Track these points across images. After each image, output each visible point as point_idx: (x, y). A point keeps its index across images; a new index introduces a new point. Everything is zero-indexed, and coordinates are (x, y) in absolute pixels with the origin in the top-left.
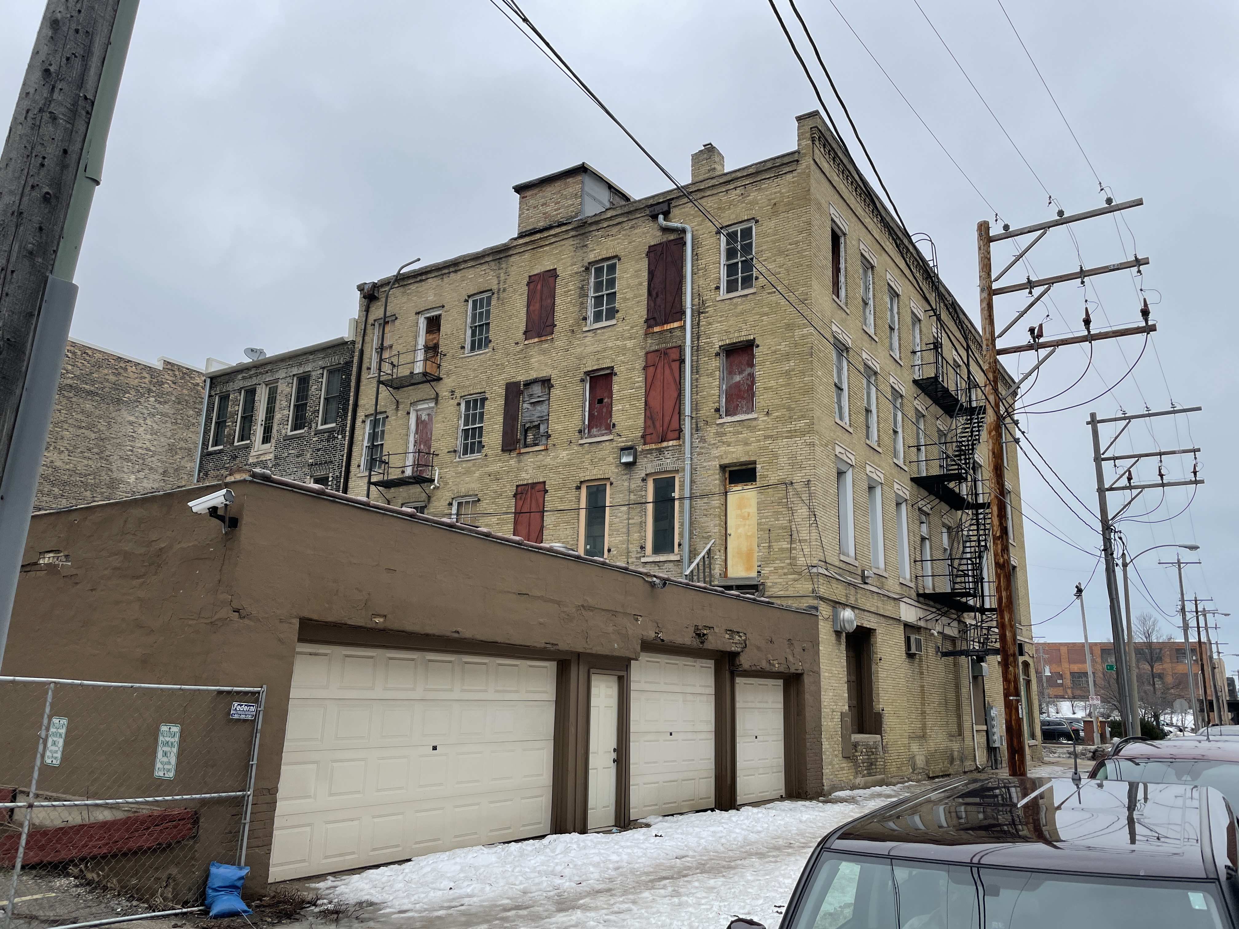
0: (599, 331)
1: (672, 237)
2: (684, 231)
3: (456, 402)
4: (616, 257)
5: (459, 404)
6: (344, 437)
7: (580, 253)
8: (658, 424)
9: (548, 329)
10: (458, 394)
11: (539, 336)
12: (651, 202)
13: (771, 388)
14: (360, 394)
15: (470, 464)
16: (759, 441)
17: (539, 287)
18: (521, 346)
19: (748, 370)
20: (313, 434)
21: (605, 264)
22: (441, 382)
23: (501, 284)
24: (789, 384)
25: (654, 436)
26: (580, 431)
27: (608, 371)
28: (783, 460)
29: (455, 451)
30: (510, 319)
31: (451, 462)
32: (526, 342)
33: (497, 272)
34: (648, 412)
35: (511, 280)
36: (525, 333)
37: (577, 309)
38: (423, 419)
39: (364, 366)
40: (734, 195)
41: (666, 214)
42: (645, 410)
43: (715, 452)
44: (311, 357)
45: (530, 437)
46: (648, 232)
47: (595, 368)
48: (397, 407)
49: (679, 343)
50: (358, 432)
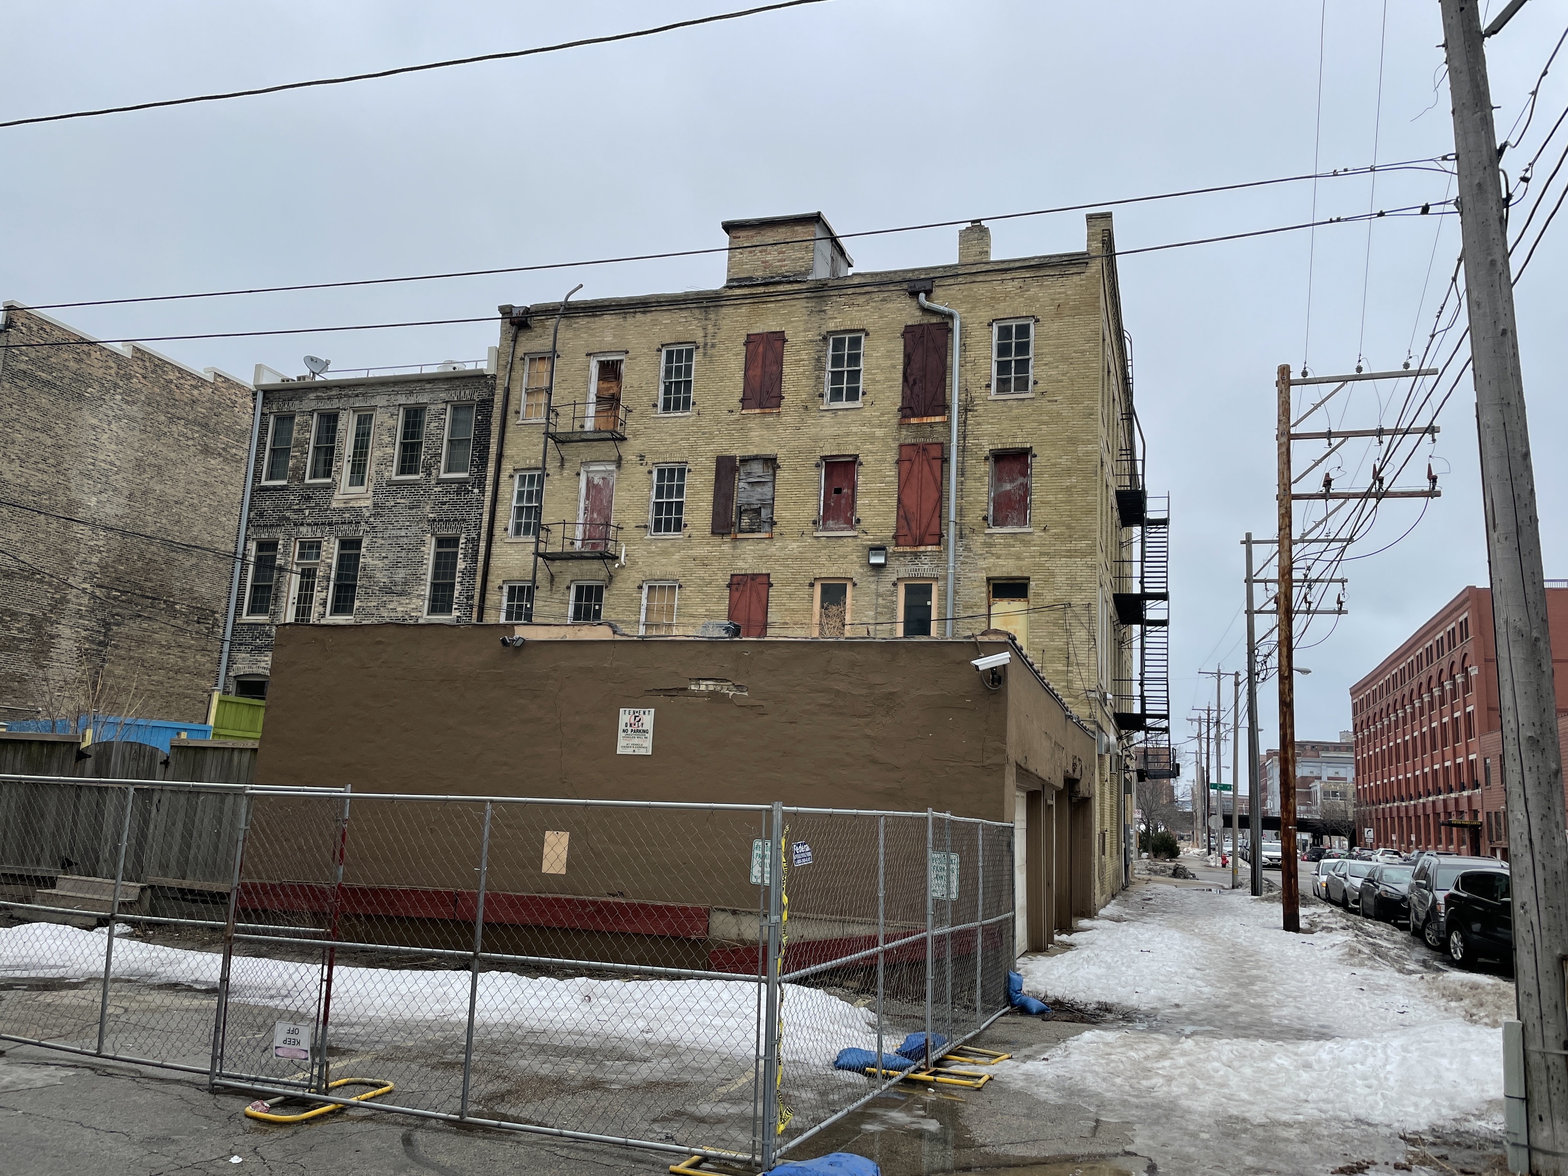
0: (840, 413)
1: (934, 320)
2: (951, 316)
3: (647, 469)
4: (863, 330)
5: (650, 472)
6: (483, 492)
7: (815, 318)
8: (913, 525)
9: (774, 401)
10: (649, 459)
11: (761, 407)
12: (909, 276)
13: (1049, 502)
14: (506, 441)
15: (668, 544)
16: (1034, 557)
17: (761, 349)
18: (736, 416)
19: (1021, 480)
20: (433, 482)
21: (847, 336)
22: (625, 442)
23: (709, 337)
24: (1070, 502)
25: (909, 538)
26: (814, 523)
27: (850, 459)
28: (1060, 579)
29: (646, 527)
30: (722, 381)
31: (641, 539)
32: (744, 412)
33: (703, 323)
34: (902, 513)
35: (722, 335)
36: (742, 401)
37: (812, 383)
38: (595, 482)
39: (512, 408)
40: (1010, 286)
41: (928, 293)
42: (898, 508)
43: (982, 563)
44: (428, 386)
45: (746, 521)
46: (904, 310)
47: (834, 453)
48: (562, 465)
49: (941, 440)
50: (502, 488)
